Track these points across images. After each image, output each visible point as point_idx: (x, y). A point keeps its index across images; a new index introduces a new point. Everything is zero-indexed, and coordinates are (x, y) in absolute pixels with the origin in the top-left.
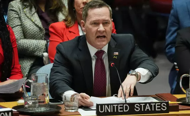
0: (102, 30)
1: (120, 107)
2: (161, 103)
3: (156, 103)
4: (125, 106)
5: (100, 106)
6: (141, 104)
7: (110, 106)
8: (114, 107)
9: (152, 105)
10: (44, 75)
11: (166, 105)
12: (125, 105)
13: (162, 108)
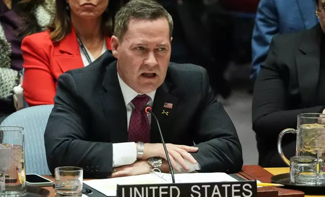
0: (152, 64)
1: (162, 191)
2: (242, 184)
3: (231, 183)
4: (173, 189)
5: (123, 189)
6: (203, 186)
7: (143, 188)
8: (150, 191)
9: (224, 187)
10: (17, 129)
11: (251, 187)
12: (171, 187)
13: (243, 193)
